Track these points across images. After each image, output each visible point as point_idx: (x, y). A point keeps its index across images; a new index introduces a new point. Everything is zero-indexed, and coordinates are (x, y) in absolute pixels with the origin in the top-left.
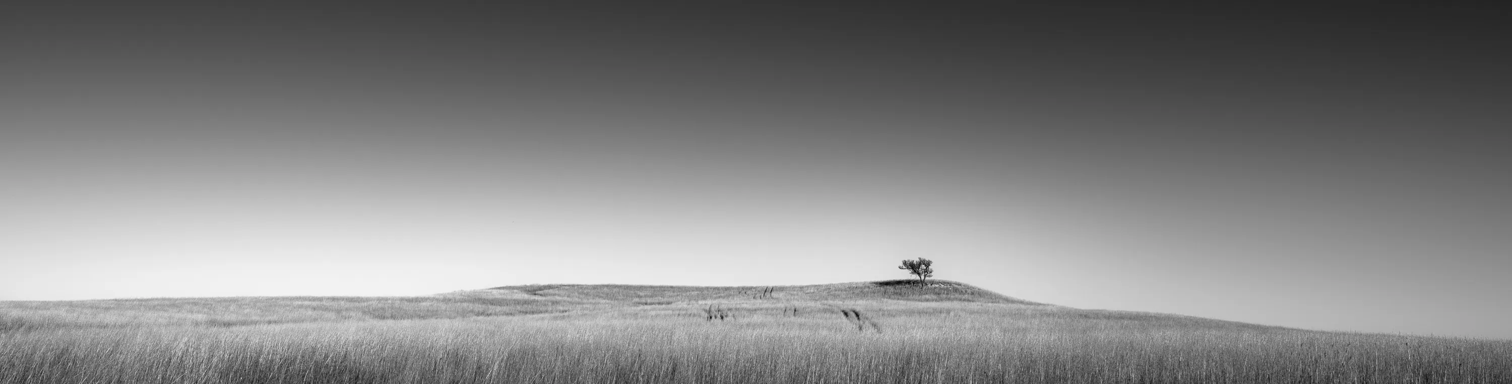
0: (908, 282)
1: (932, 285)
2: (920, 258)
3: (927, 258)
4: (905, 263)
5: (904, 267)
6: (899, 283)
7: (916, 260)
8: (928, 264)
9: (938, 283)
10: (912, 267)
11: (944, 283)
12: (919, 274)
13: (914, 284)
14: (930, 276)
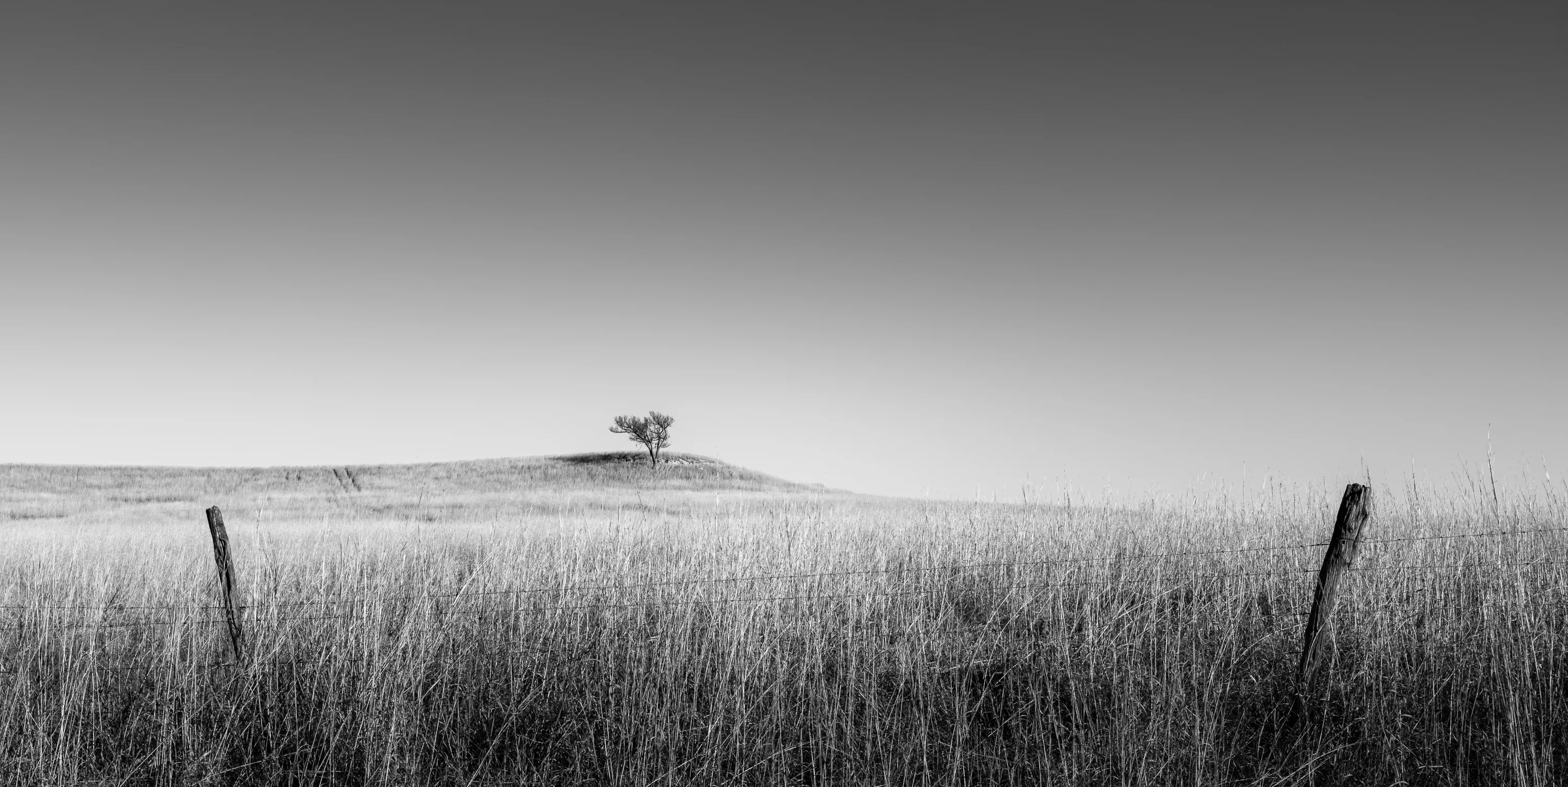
0: (623, 457)
1: (667, 461)
2: (652, 413)
3: (664, 413)
4: (620, 422)
5: (620, 429)
6: (607, 458)
7: (641, 416)
8: (663, 423)
9: (677, 458)
10: (638, 430)
11: (686, 458)
12: (648, 442)
13: (635, 460)
14: (664, 446)
